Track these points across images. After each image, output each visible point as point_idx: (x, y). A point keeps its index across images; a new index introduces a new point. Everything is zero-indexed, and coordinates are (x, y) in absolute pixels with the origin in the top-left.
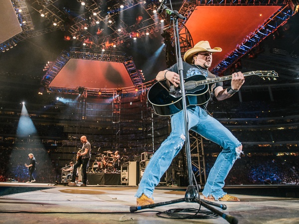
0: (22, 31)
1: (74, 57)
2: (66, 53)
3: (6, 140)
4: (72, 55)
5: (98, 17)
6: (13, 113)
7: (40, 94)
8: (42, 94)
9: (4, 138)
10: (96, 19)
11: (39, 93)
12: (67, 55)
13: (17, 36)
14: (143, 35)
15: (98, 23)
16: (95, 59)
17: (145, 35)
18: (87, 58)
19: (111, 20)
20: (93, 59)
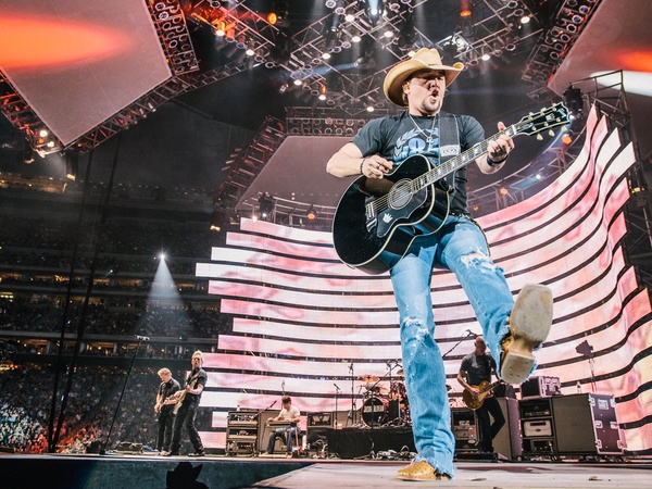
0: (171, 75)
1: (295, 131)
2: (276, 122)
3: (125, 352)
4: (291, 126)
5: (357, 26)
6: (138, 282)
7: (215, 230)
8: (218, 229)
9: (119, 346)
10: (354, 31)
11: (213, 227)
12: (279, 128)
13: (159, 89)
14: (474, 63)
15: (357, 39)
16: (349, 132)
17: (481, 61)
18: (328, 131)
19: (391, 29)
20: (344, 135)
